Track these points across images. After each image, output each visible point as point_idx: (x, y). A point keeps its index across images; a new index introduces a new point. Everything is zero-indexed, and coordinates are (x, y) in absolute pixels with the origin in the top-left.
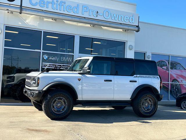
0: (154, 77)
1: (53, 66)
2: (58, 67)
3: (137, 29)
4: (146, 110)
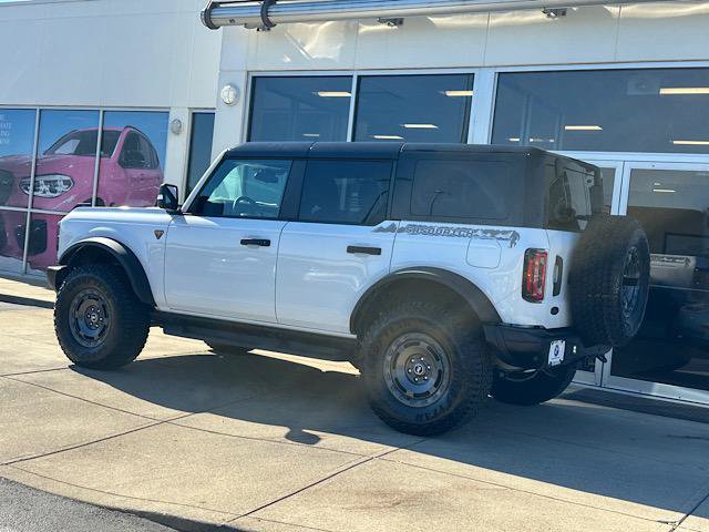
4: (410, 393)
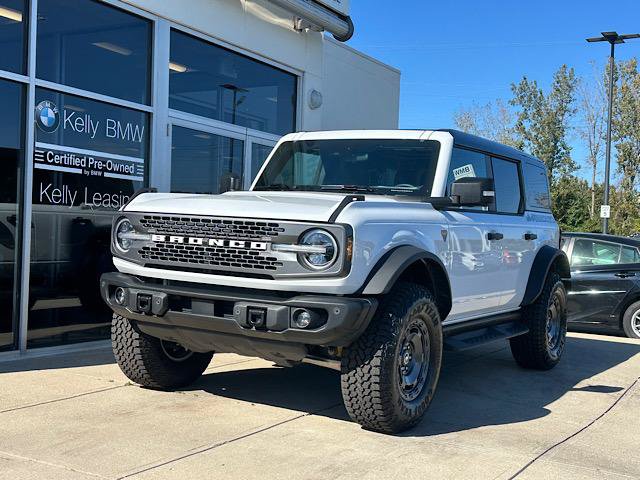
1: (77, 161)
2: (97, 169)
3: (342, 27)
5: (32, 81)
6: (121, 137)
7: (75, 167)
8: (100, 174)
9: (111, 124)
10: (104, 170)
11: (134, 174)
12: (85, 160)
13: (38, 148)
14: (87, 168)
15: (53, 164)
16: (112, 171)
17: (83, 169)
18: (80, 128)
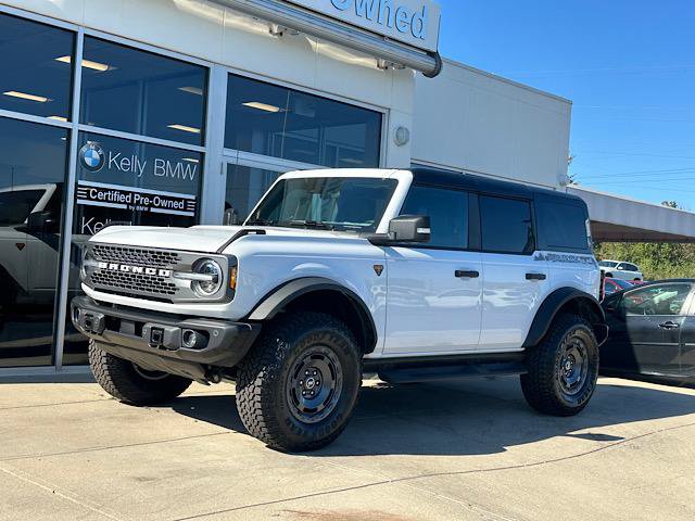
0: (585, 259)
1: (121, 198)
2: (143, 205)
3: (430, 64)
4: (568, 386)
5: (76, 126)
6: (170, 175)
7: (120, 203)
8: (146, 209)
9: (160, 164)
10: (151, 205)
11: (185, 210)
12: (130, 196)
13: (81, 186)
14: (132, 204)
15: (97, 200)
16: (160, 207)
17: (128, 204)
18: (125, 167)
